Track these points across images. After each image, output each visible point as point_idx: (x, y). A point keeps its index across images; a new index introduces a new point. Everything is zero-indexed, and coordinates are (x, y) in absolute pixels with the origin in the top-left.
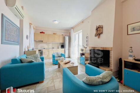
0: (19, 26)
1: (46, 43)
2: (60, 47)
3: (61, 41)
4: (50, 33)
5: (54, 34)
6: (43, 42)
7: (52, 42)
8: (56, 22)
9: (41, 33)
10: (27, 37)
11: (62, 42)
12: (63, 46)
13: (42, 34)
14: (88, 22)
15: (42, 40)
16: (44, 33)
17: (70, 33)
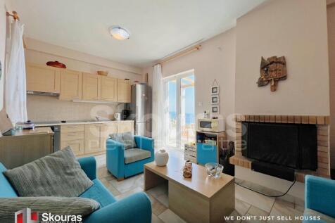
1: (72, 101)
2: (120, 115)
4: (86, 69)
5: (99, 73)
6: (61, 97)
7: (94, 99)
8: (120, 34)
9: (49, 64)
11: (125, 101)
14: (220, 48)
15: (57, 92)
16: (64, 66)
17: (147, 75)
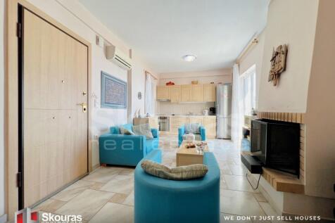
0: (126, 81)
1: (177, 103)
2: (207, 112)
3: (208, 98)
4: (186, 82)
5: (193, 83)
6: (172, 101)
7: (188, 101)
8: (190, 59)
9: (167, 84)
10: (140, 96)
11: (211, 101)
12: (213, 111)
13: (172, 86)
15: (170, 99)
16: (173, 84)
